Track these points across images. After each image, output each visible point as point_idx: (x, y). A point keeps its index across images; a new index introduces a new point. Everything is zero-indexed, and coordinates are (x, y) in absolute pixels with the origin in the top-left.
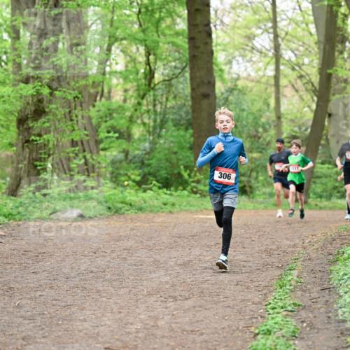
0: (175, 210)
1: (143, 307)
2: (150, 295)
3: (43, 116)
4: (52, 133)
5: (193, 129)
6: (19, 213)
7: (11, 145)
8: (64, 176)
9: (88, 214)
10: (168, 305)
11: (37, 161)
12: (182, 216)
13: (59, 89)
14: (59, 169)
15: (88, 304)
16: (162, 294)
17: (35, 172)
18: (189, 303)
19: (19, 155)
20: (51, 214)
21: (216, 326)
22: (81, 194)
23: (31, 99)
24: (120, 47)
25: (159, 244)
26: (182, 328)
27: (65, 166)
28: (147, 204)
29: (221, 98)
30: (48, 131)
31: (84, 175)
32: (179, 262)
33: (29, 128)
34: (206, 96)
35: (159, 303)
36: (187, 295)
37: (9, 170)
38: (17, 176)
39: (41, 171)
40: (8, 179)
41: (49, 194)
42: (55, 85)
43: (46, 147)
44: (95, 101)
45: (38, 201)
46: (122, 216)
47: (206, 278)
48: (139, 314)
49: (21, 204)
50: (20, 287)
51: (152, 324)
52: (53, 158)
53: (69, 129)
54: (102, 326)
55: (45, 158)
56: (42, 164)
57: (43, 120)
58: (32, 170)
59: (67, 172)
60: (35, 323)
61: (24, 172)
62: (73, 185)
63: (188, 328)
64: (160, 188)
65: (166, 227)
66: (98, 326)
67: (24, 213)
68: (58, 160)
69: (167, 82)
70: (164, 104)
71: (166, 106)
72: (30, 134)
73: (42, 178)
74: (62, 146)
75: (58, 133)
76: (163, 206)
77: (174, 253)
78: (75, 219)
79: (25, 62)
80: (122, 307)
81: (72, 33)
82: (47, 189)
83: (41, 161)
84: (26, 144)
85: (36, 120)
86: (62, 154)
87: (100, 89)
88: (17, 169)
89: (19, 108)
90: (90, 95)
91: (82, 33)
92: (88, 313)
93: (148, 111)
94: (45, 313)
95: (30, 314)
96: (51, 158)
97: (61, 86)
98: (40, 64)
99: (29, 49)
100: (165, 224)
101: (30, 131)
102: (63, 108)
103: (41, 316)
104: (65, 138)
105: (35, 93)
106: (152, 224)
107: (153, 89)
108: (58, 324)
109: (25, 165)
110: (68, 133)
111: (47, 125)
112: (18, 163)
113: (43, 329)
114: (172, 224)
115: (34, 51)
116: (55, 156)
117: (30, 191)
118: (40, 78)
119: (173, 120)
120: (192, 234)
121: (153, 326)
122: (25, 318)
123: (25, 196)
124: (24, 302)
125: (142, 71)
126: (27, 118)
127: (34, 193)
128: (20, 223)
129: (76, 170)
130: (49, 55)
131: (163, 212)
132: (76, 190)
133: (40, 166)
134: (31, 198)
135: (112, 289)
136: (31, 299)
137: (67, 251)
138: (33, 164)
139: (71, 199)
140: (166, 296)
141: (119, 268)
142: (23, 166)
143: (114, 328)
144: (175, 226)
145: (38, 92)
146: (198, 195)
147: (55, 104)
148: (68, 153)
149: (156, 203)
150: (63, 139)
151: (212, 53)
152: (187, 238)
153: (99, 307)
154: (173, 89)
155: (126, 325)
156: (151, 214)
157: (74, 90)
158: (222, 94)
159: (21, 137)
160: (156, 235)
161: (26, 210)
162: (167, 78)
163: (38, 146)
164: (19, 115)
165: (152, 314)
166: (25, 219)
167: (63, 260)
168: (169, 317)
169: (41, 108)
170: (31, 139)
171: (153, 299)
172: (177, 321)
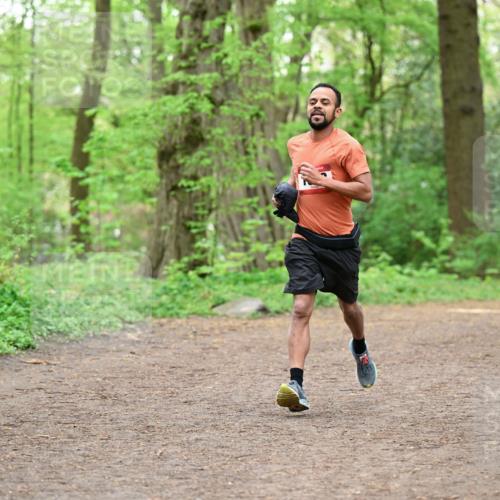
0: (418, 300)
1: (364, 459)
2: (376, 439)
3: (200, 147)
4: (215, 175)
5: (446, 165)
6: (161, 305)
7: (148, 194)
8: (234, 244)
9: (273, 305)
10: (407, 456)
11: (190, 219)
12: (429, 311)
13: (226, 102)
14: (226, 233)
15: (275, 454)
16: (396, 437)
17: (188, 239)
18: (442, 453)
19: (162, 210)
20: (214, 307)
21: (486, 491)
22: (262, 274)
23: (180, 118)
24: (326, 32)
25: (390, 356)
26: (430, 494)
27: (237, 229)
28: (371, 291)
29: (492, 115)
30: (208, 171)
31: (267, 242)
32: (423, 386)
33: (178, 167)
34: (468, 112)
35: (391, 453)
36: (437, 439)
37: (144, 234)
38: (158, 245)
39: (198, 237)
40: (144, 249)
41: (210, 274)
42: (219, 95)
43: (206, 198)
44: (285, 121)
45: (192, 285)
46: (330, 310)
47: (469, 412)
48: (358, 471)
49: (167, 291)
50: (164, 425)
51: (380, 487)
52: (217, 216)
53: (242, 169)
54: (298, 489)
55: (203, 216)
56: (199, 224)
57: (200, 152)
58: (182, 235)
59: (240, 238)
60: (187, 483)
61: (171, 237)
62: (251, 259)
63: (438, 493)
64: (391, 264)
65: (403, 328)
66: (290, 491)
67: (170, 306)
68: (225, 219)
69: (402, 90)
70: (398, 125)
71: (401, 129)
72: (179, 177)
73: (199, 248)
74: (232, 195)
75: (224, 174)
76: (397, 294)
77: (415, 371)
78: (253, 315)
79: (170, 58)
80: (330, 460)
81: (248, 12)
82: (208, 265)
83: (197, 220)
84: (173, 193)
85: (189, 153)
86: (232, 209)
87: (293, 102)
88: (159, 234)
89: (161, 135)
90: (277, 111)
91: (264, 10)
92: (275, 468)
93: (372, 137)
94: (205, 467)
95: (180, 469)
96: (213, 215)
97: (229, 97)
98: (195, 61)
99: (177, 37)
100: (401, 324)
101: (180, 171)
102: (233, 133)
103: (198, 473)
104: (234, 181)
105: (187, 110)
106: (379, 323)
107: (379, 100)
108: (225, 487)
109: (171, 227)
110: (241, 173)
111: (207, 161)
112: (160, 223)
113: (203, 494)
114: (413, 324)
115: (185, 41)
116: (221, 211)
117: (180, 269)
118: (196, 84)
119: (412, 152)
120: (446, 340)
121: (381, 490)
122: (172, 477)
123: (172, 278)
124: (171, 450)
125: (361, 72)
126: (174, 150)
127: (186, 272)
128: (164, 321)
129: (253, 235)
130: (211, 48)
131: (397, 303)
132: (253, 268)
133: (196, 227)
134: (181, 280)
135: (314, 429)
136: (182, 444)
137: (241, 366)
138: (184, 225)
139: (246, 281)
140: (402, 441)
141: (327, 395)
142: (168, 228)
143: (318, 493)
144: (417, 326)
145: (192, 107)
146: (455, 276)
147: (220, 126)
148: (242, 207)
149: (386, 288)
150: (232, 185)
151: (477, 40)
152: (437, 346)
153: (292, 459)
154: (413, 101)
155: (337, 488)
156: (377, 307)
157: (250, 103)
158: (494, 108)
159: (164, 181)
160: (385, 341)
161: (173, 300)
162: (402, 82)
163: (193, 195)
164: (161, 146)
165: (379, 471)
166: (171, 316)
167: (234, 382)
168: (408, 475)
169: (197, 133)
170: (180, 185)
171: (382, 446)
172: (422, 482)
